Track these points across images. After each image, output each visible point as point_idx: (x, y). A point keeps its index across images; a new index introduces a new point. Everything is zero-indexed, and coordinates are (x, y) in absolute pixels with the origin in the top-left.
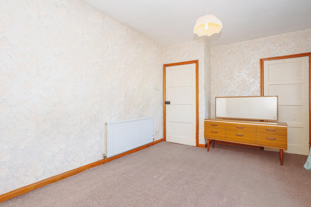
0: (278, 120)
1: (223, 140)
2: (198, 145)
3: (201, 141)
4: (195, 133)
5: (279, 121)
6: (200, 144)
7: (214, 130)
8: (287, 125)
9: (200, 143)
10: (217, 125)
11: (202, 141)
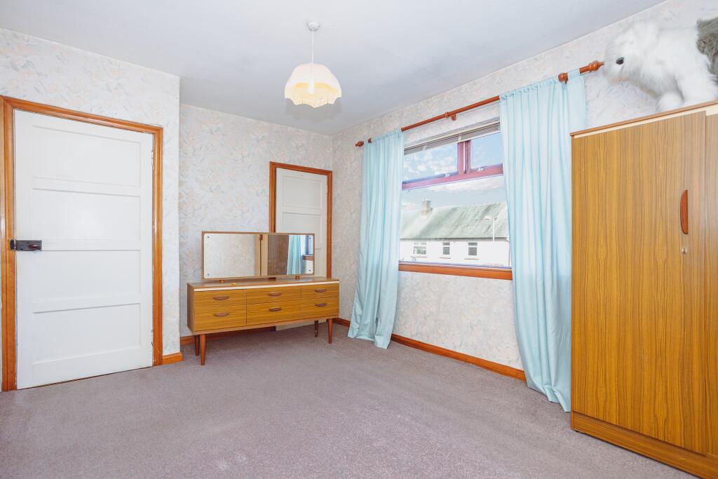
0: (314, 274)
1: (231, 330)
2: (159, 359)
3: (168, 348)
4: (151, 328)
5: (316, 275)
6: (165, 356)
7: (221, 309)
8: (338, 280)
9: (166, 352)
10: (228, 298)
11: (171, 347)
